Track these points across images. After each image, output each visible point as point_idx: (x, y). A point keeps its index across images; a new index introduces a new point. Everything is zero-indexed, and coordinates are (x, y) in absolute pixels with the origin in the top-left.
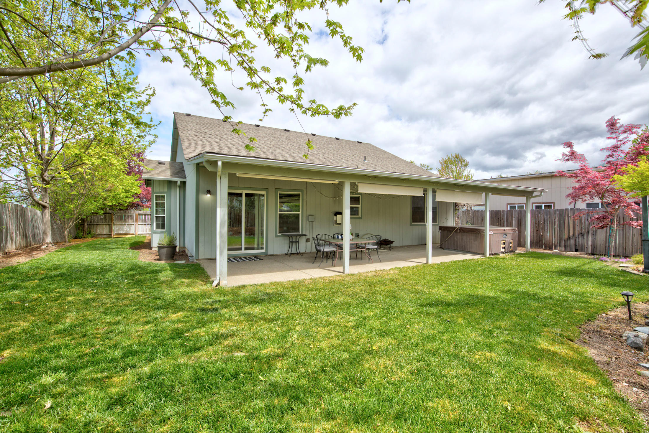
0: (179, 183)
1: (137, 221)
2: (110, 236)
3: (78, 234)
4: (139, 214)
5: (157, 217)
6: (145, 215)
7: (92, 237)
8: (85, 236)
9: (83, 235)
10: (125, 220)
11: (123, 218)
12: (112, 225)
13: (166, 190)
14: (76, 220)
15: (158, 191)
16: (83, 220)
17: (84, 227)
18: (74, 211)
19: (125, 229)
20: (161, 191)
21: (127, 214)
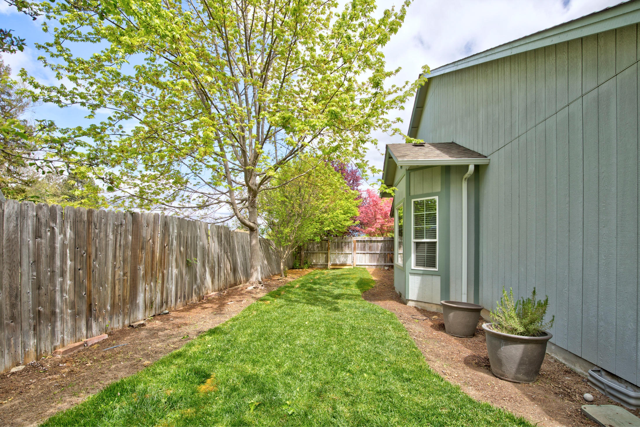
0: (471, 168)
1: (355, 249)
2: (325, 267)
3: (295, 264)
4: (358, 241)
5: (417, 244)
6: (364, 241)
7: (309, 267)
8: (302, 266)
9: (300, 265)
10: (342, 248)
11: (339, 246)
12: (329, 254)
13: (438, 188)
14: (292, 248)
15: (421, 192)
16: (300, 248)
17: (301, 256)
18: (289, 236)
19: (341, 259)
20: (426, 191)
21: (344, 240)
